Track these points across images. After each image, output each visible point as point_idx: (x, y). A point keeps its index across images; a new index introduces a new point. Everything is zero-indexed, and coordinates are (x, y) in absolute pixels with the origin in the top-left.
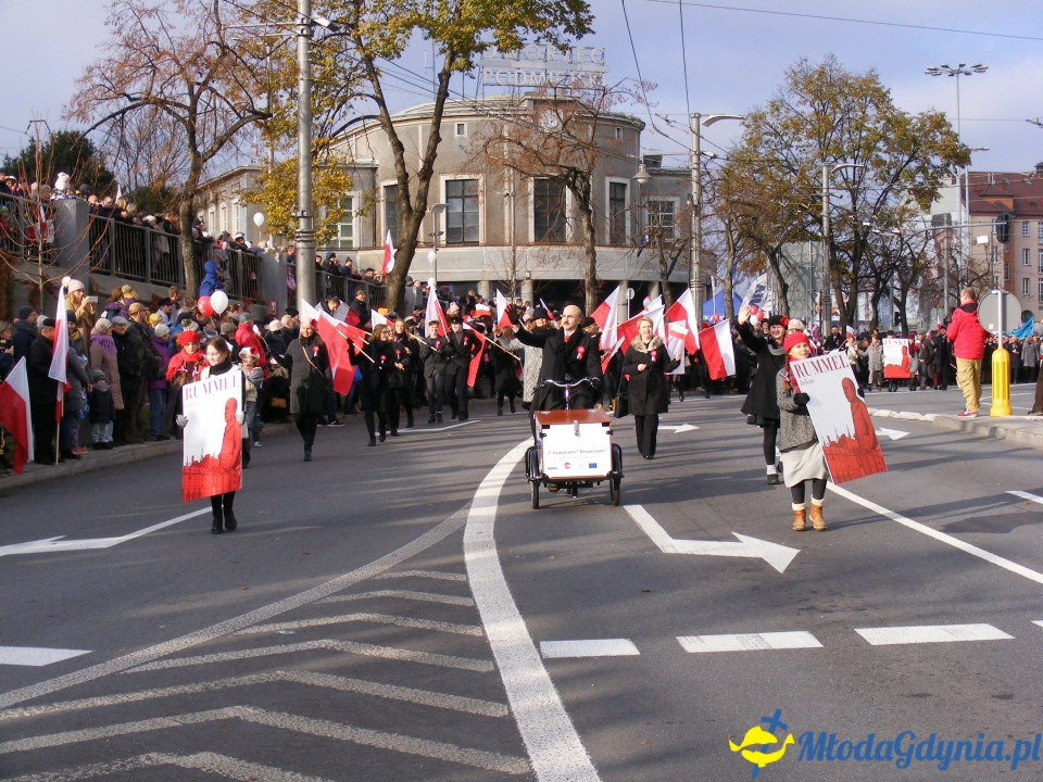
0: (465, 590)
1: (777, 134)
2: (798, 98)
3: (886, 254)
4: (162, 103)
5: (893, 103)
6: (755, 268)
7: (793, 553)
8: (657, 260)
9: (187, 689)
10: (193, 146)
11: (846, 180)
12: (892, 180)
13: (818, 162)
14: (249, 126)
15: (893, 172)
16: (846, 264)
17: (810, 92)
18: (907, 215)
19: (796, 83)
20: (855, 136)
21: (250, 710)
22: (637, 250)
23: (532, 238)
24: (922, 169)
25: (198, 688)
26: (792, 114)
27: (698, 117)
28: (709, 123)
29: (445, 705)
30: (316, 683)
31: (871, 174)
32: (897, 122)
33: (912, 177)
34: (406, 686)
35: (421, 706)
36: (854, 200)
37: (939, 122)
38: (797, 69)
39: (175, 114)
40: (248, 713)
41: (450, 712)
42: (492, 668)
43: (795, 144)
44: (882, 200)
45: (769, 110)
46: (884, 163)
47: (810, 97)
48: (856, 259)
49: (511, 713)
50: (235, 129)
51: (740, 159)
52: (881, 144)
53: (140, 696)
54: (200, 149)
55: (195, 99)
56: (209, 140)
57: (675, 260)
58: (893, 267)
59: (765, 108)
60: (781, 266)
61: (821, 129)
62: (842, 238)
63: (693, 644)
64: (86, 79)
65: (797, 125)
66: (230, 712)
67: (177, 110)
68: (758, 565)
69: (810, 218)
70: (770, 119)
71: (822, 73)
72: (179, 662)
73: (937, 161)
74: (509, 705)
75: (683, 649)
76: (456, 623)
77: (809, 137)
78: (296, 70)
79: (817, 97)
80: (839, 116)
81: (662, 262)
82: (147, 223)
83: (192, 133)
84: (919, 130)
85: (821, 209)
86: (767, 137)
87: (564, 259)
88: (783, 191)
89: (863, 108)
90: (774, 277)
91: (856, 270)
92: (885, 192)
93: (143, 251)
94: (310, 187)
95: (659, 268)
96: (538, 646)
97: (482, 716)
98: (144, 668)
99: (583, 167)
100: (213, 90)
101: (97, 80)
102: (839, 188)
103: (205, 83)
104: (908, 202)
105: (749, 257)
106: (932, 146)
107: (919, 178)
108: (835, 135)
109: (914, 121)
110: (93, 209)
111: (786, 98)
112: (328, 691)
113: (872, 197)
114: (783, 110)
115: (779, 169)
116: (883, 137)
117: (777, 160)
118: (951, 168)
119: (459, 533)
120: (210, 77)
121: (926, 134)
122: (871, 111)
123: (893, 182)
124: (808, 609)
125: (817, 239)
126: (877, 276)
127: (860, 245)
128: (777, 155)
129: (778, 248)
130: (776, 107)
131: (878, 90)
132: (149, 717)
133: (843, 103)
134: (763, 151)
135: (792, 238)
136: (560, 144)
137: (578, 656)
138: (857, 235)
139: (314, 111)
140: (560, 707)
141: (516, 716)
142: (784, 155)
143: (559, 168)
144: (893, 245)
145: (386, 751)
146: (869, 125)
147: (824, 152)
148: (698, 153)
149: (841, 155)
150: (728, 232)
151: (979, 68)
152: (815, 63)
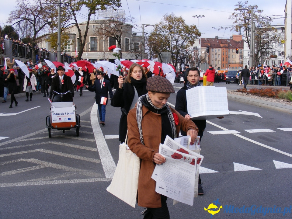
0: (90, 125)
1: (161, 29)
2: (165, 21)
3: (183, 55)
4: (28, 20)
5: (185, 23)
6: (156, 57)
8: (135, 55)
9: (30, 145)
10: (35, 29)
11: (175, 39)
12: (185, 39)
13: (169, 35)
14: (47, 25)
15: (185, 37)
16: (175, 57)
18: (188, 47)
19: (165, 18)
20: (177, 30)
21: (43, 150)
22: (131, 53)
23: (109, 50)
24: (191, 37)
25: (32, 145)
26: (164, 25)
27: (144, 25)
28: (146, 26)
29: (84, 149)
30: (57, 144)
31: (180, 38)
32: (186, 27)
33: (189, 38)
34: (76, 144)
35: (79, 149)
36: (177, 43)
37: (195, 27)
38: (165, 15)
39: (31, 22)
40: (42, 150)
41: (85, 150)
42: (94, 141)
43: (165, 31)
44: (183, 43)
45: (159, 24)
46: (182, 35)
47: (168, 21)
48: (177, 56)
49: (97, 150)
50: (44, 25)
51: (153, 34)
52: (182, 32)
53: (19, 147)
54: (37, 30)
55: (35, 19)
57: (139, 55)
58: (185, 57)
60: (161, 57)
61: (170, 27)
62: (174, 51)
64: (11, 14)
65: (165, 27)
66: (38, 150)
67: (31, 21)
69: (167, 47)
70: (159, 26)
71: (170, 16)
72: (28, 140)
73: (194, 35)
74: (97, 149)
76: (88, 131)
77: (167, 30)
78: (57, 13)
79: (169, 21)
80: (174, 25)
81: (136, 56)
82: (25, 46)
83: (34, 26)
84: (190, 29)
85: (169, 45)
86: (159, 30)
88: (162, 40)
89: (179, 24)
90: (159, 59)
91: (177, 58)
92: (183, 42)
93: (24, 52)
94: (60, 38)
96: (104, 136)
97: (91, 151)
98: (20, 141)
99: (119, 35)
100: (39, 17)
101: (14, 15)
102: (174, 41)
104: (188, 44)
105: (154, 55)
106: (193, 32)
107: (190, 39)
108: (173, 29)
109: (190, 27)
111: (163, 21)
112: (59, 146)
113: (180, 43)
114: (162, 24)
115: (161, 36)
116: (183, 30)
117: (161, 34)
118: (197, 37)
119: (90, 112)
120: (38, 14)
121: (192, 30)
122: (181, 24)
123: (185, 40)
125: (168, 51)
126: (181, 59)
127: (178, 53)
128: (161, 33)
129: (161, 53)
130: (160, 23)
131: (182, 20)
132: (21, 151)
133: (175, 23)
134: (158, 32)
135: (163, 51)
136: (114, 30)
137: (113, 138)
138: (177, 51)
139: (61, 22)
140: (108, 149)
141: (99, 151)
142: (162, 33)
143: (114, 35)
144: (185, 53)
145: (71, 158)
146: (180, 27)
147: (171, 33)
148: (144, 33)
149: (174, 34)
150: (150, 49)
151: (203, 16)
152: (169, 14)
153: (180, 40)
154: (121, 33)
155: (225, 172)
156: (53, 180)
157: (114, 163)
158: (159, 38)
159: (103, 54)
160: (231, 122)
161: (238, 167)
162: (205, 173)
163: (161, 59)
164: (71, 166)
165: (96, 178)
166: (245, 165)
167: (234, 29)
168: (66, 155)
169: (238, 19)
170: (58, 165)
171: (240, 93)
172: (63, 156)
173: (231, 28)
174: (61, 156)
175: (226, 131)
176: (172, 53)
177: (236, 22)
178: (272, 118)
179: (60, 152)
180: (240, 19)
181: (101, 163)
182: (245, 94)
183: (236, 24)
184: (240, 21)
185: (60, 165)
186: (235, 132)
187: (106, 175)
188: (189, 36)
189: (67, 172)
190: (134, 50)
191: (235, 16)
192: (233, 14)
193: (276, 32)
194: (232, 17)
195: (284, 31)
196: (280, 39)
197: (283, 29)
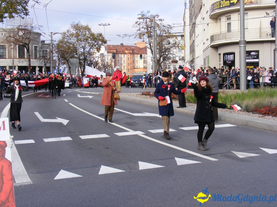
1: (68, 37)
2: (72, 29)
3: (90, 61)
5: (92, 31)
6: (64, 63)
7: (68, 121)
8: (43, 62)
12: (92, 46)
13: (77, 42)
15: (92, 45)
16: (82, 63)
17: (75, 28)
18: (94, 53)
19: (72, 26)
20: (84, 37)
22: (39, 60)
23: (18, 57)
24: (97, 44)
26: (71, 33)
27: (52, 33)
28: (54, 34)
31: (87, 45)
32: (93, 35)
33: (95, 46)
36: (84, 50)
37: (101, 35)
38: (72, 24)
43: (72, 39)
44: (90, 50)
45: (67, 32)
46: (89, 43)
47: (75, 29)
48: (84, 62)
51: (61, 42)
52: (89, 39)
57: (47, 62)
58: (92, 64)
59: (66, 31)
60: (69, 63)
61: (77, 35)
62: (81, 58)
63: (46, 140)
65: (72, 35)
68: (61, 124)
69: (75, 54)
70: (67, 34)
71: (77, 25)
73: (100, 43)
75: (44, 141)
77: (75, 37)
79: (76, 29)
80: (81, 33)
81: (45, 62)
84: (97, 36)
85: (77, 52)
86: (66, 37)
87: (24, 62)
88: (69, 48)
89: (85, 32)
90: (68, 65)
91: (84, 64)
92: (90, 48)
95: (44, 64)
96: (14, 142)
99: (27, 42)
102: (81, 48)
104: (95, 51)
105: (63, 61)
106: (99, 40)
107: (97, 46)
108: (80, 37)
109: (96, 35)
111: (70, 29)
113: (87, 50)
114: (69, 32)
115: (69, 44)
117: (68, 42)
118: (103, 44)
121: (98, 37)
122: (87, 32)
123: (92, 47)
124: (70, 132)
125: (76, 58)
127: (85, 59)
128: (68, 41)
129: (69, 60)
130: (68, 31)
131: (89, 28)
133: (81, 31)
134: (65, 40)
135: (71, 58)
136: (23, 38)
137: (22, 143)
138: (84, 57)
140: (18, 154)
142: (70, 41)
143: (23, 43)
144: (92, 59)
146: (87, 35)
147: (78, 40)
148: (52, 40)
149: (81, 41)
150: (58, 56)
151: (109, 24)
152: (76, 23)
153: (87, 47)
154: (30, 41)
155: (131, 171)
157: (24, 167)
158: (67, 45)
159: (12, 61)
160: (136, 123)
161: (143, 166)
162: (112, 172)
163: (69, 66)
166: (149, 163)
167: (137, 37)
169: (141, 27)
171: (144, 96)
173: (135, 36)
175: (131, 132)
176: (80, 60)
177: (139, 30)
178: (173, 119)
180: (143, 28)
182: (148, 97)
183: (139, 32)
184: (143, 29)
186: (139, 133)
187: (16, 180)
188: (96, 43)
190: (43, 56)
191: (138, 24)
192: (136, 23)
193: (176, 39)
194: (135, 26)
195: (183, 38)
196: (180, 45)
197: (182, 36)
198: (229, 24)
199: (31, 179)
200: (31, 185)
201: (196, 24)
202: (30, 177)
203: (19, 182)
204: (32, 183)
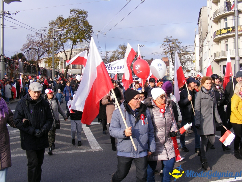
1: (117, 54)
2: (120, 49)
4: (34, 49)
10: (38, 55)
13: (123, 58)
14: (46, 52)
19: (120, 47)
26: (119, 51)
27: (107, 52)
28: (108, 53)
38: (120, 45)
39: (36, 51)
47: (122, 49)
49: (84, 132)
50: (44, 53)
54: (39, 55)
55: (38, 49)
56: (40, 54)
59: (115, 50)
64: (23, 46)
65: (120, 53)
67: (36, 50)
70: (116, 52)
71: (123, 46)
78: (52, 45)
82: (31, 66)
83: (38, 53)
93: (31, 69)
94: (54, 61)
100: (41, 47)
101: (25, 46)
103: (40, 47)
110: (24, 64)
114: (118, 51)
120: (40, 46)
130: (117, 50)
139: (55, 50)
140: (90, 131)
141: (85, 132)
145: (67, 137)
148: (107, 57)
151: (144, 46)
152: (122, 45)
156: (59, 151)
157: (96, 140)
159: (81, 70)
164: (68, 143)
165: (85, 149)
167: (164, 54)
168: (65, 135)
169: (166, 47)
170: (60, 141)
172: (63, 136)
173: (162, 53)
174: (61, 136)
177: (165, 49)
179: (60, 133)
180: (167, 48)
181: (87, 140)
183: (165, 51)
184: (167, 49)
185: (62, 142)
187: (92, 148)
189: (67, 146)
191: (164, 46)
192: (163, 44)
193: (190, 56)
194: (162, 46)
195: (194, 55)
196: (192, 60)
197: (194, 53)
198: (227, 45)
199: (101, 147)
200: (102, 151)
201: (204, 45)
202: (101, 146)
203: (94, 149)
204: (102, 150)
